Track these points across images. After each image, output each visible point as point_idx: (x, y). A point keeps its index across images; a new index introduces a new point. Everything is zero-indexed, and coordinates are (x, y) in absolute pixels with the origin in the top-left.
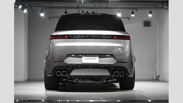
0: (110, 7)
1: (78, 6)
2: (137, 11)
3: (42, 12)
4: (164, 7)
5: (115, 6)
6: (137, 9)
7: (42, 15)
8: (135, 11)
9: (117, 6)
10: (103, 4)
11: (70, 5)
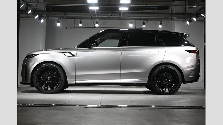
0: (122, 18)
1: (92, 17)
2: (147, 22)
3: (58, 22)
4: (173, 19)
5: (128, 17)
6: (147, 20)
7: (59, 25)
8: (145, 22)
9: (130, 17)
10: (116, 15)
11: (85, 16)
